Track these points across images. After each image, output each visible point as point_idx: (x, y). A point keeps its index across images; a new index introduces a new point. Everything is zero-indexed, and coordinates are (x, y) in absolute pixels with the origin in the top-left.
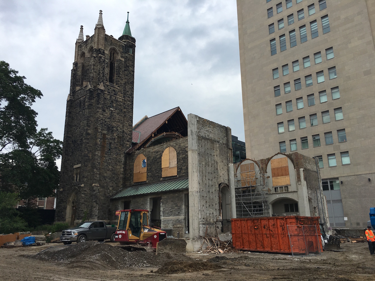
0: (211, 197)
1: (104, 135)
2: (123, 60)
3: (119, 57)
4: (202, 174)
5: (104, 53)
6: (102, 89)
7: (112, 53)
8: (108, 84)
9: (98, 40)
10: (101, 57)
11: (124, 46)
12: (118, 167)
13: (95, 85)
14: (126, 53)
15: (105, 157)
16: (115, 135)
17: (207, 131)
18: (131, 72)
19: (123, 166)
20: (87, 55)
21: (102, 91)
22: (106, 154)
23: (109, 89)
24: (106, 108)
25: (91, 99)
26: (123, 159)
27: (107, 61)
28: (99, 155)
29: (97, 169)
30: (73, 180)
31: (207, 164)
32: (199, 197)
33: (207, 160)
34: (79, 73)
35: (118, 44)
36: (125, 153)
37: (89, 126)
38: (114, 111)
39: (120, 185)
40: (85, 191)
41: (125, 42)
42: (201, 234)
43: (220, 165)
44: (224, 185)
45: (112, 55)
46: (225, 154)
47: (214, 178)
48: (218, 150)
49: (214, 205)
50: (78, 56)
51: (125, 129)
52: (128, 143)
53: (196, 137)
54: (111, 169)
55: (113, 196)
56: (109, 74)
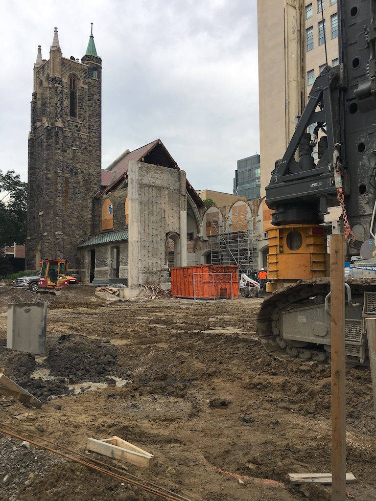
0: (156, 246)
1: (67, 178)
2: (86, 87)
3: (81, 84)
4: (144, 224)
5: (61, 82)
6: (60, 126)
7: (72, 80)
8: (69, 118)
9: (54, 67)
10: (57, 88)
11: (87, 69)
12: (85, 213)
13: (53, 122)
14: (89, 78)
15: (69, 203)
16: (79, 178)
17: (152, 177)
18: (97, 101)
19: (90, 212)
20: (45, 84)
21: (60, 128)
22: (70, 200)
23: (69, 125)
24: (67, 148)
25: (49, 139)
26: (90, 205)
27: (66, 91)
28: (61, 201)
29: (59, 217)
30: (40, 228)
31: (151, 213)
32: (139, 246)
33: (151, 209)
34: (39, 106)
35: (79, 67)
36: (92, 198)
37: (49, 170)
38: (77, 151)
39: (89, 232)
40: (49, 239)
41: (87, 64)
42: (141, 282)
43: (169, 213)
44: (173, 234)
45: (73, 82)
46: (176, 200)
47: (159, 227)
48: (167, 198)
49: (159, 254)
50: (36, 85)
51: (92, 171)
52: (95, 186)
53: (136, 185)
54: (76, 216)
55: (80, 244)
56: (69, 106)
